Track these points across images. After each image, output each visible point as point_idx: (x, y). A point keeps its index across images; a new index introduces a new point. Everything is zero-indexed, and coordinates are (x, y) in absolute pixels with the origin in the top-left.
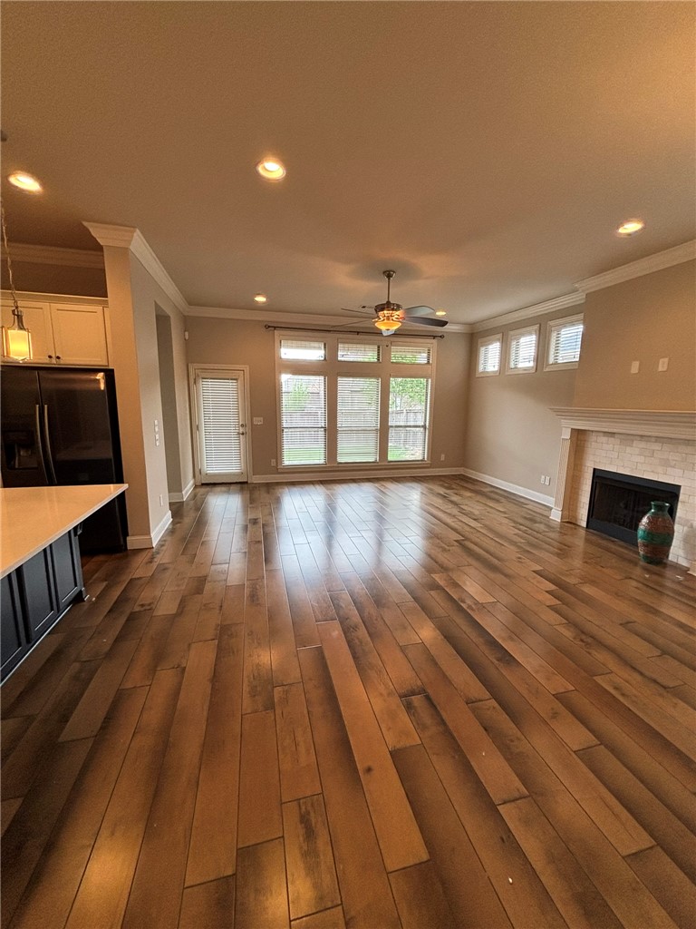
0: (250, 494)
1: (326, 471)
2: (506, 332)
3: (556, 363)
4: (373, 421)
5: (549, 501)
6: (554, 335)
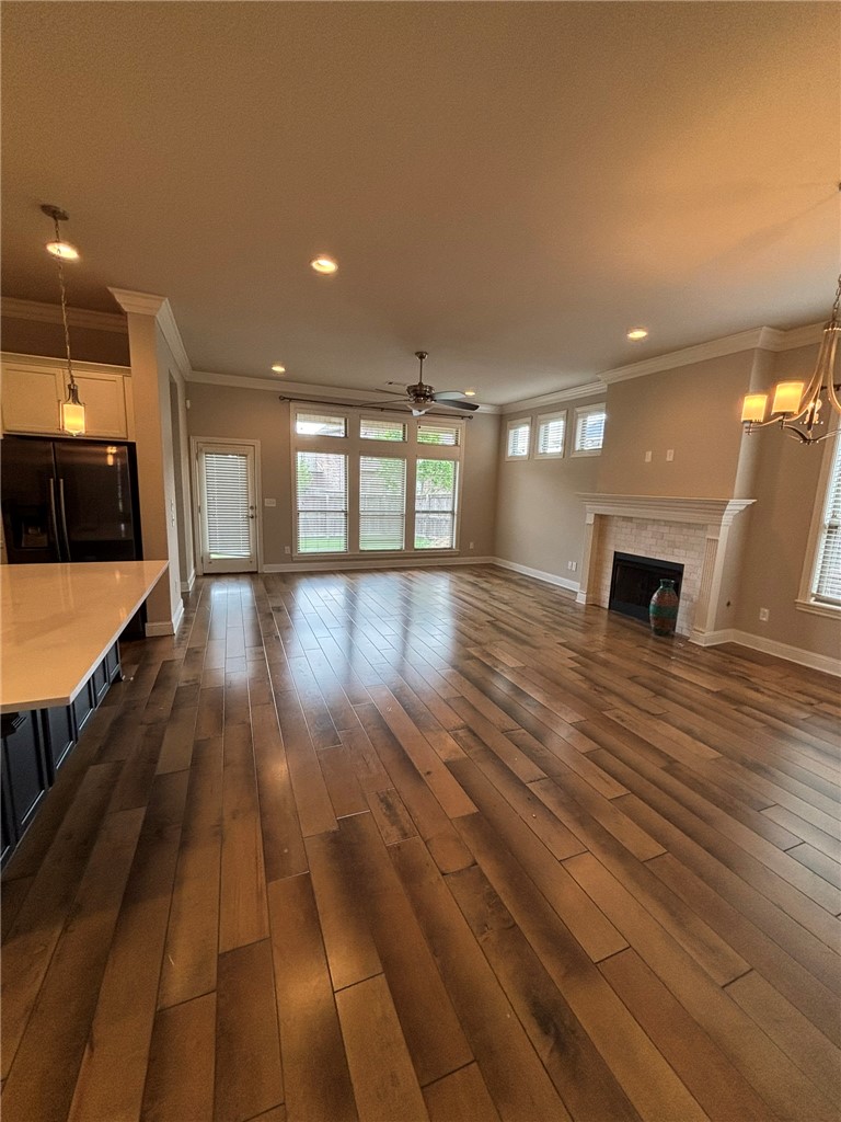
0: (265, 584)
1: (347, 560)
2: (535, 415)
3: (582, 450)
4: (399, 506)
5: (574, 586)
6: (580, 421)
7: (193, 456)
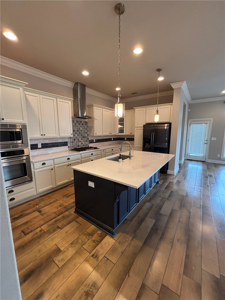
0: (207, 166)
7: (189, 125)
